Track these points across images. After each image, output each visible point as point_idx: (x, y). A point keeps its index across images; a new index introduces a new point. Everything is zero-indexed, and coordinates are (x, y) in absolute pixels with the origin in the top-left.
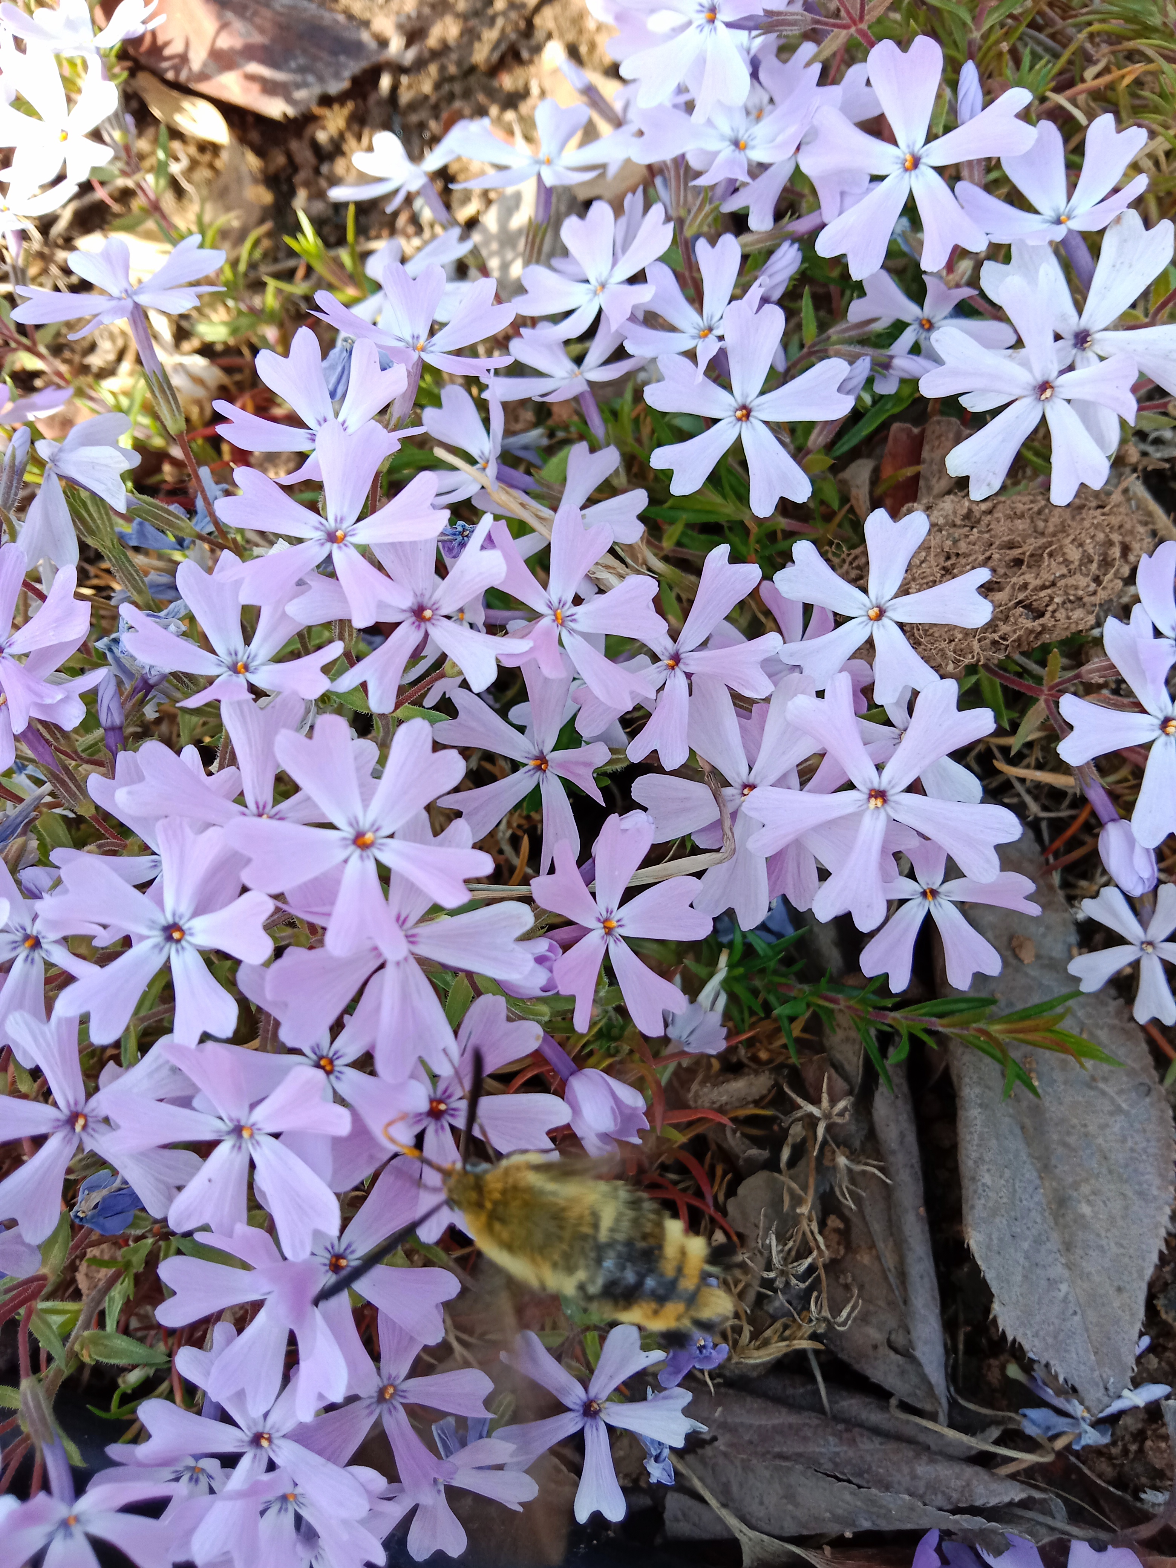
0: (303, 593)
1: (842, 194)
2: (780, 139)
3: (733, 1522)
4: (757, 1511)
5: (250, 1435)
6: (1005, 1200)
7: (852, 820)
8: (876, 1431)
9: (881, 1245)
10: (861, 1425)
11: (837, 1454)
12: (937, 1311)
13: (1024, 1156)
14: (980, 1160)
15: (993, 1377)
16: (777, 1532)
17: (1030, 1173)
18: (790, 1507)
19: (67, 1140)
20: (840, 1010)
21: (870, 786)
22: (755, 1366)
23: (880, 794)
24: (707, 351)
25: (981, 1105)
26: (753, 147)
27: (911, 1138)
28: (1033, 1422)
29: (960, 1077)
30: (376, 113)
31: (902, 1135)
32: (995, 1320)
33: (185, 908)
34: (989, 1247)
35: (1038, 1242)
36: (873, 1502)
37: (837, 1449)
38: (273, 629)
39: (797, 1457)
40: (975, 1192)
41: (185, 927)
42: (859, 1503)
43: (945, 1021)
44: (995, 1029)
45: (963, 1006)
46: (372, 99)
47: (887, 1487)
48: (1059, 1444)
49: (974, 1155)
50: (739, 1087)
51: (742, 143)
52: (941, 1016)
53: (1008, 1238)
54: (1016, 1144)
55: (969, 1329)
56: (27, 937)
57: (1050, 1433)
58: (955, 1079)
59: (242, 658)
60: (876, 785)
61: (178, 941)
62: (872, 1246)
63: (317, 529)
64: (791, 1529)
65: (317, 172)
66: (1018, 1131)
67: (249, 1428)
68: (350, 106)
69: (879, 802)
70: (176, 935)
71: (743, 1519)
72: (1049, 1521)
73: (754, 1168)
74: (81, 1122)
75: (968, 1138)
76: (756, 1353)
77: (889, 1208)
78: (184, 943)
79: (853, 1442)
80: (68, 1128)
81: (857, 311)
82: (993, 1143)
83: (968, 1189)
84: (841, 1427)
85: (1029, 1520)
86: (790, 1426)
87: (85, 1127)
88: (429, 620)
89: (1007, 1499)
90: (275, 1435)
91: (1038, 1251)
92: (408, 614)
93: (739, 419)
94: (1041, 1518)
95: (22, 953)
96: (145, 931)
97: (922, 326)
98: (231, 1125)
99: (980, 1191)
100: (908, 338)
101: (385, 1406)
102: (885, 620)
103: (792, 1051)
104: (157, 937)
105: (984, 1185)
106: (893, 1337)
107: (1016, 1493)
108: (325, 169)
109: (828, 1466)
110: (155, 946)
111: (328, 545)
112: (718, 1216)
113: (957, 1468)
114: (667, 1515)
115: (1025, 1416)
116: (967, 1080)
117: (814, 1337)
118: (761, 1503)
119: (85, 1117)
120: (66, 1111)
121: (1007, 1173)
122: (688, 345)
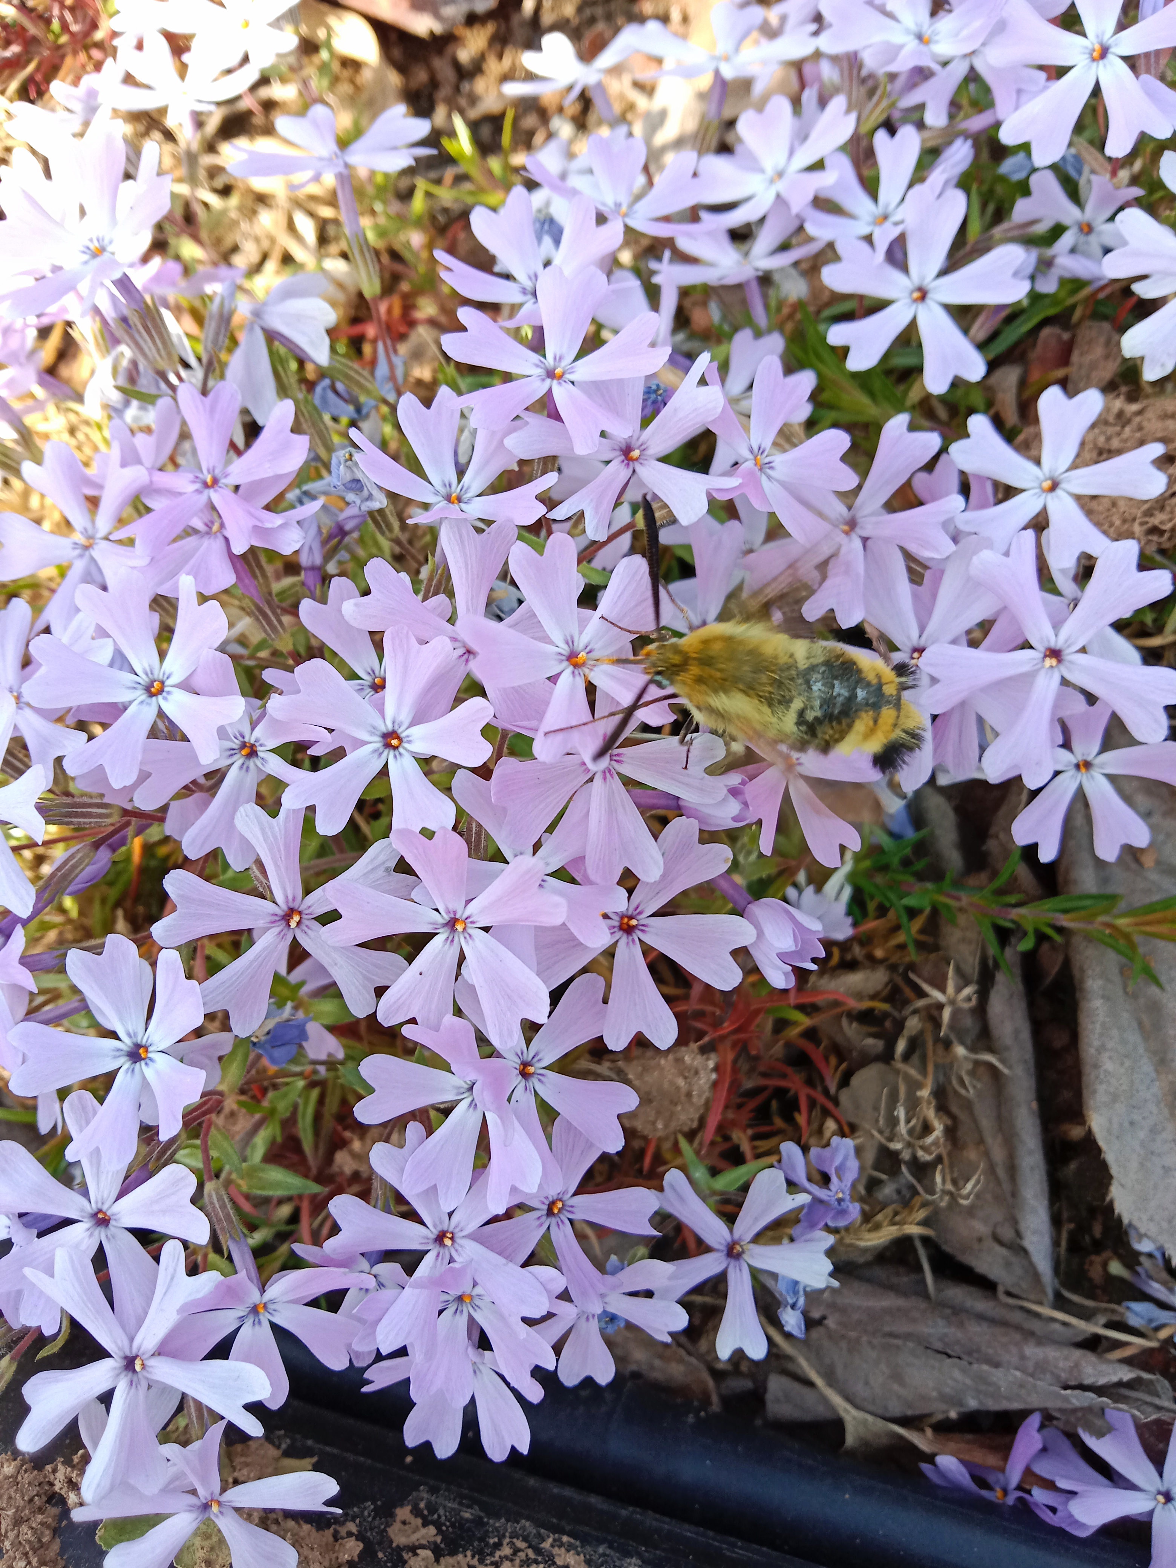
0: (520, 428)
1: (1019, 92)
2: (965, 33)
3: (837, 1400)
4: (860, 1390)
5: (436, 1232)
6: (1124, 1087)
7: (1025, 680)
8: (981, 1317)
9: (989, 1140)
10: (966, 1311)
11: (946, 1335)
12: (1046, 1202)
13: (1141, 1051)
14: (1102, 1048)
15: (1095, 1273)
16: (880, 1411)
17: (1147, 1066)
18: (896, 1387)
19: (281, 935)
20: (961, 909)
21: (1046, 645)
22: (866, 1250)
23: (1055, 653)
24: (884, 237)
25: (1103, 997)
26: (937, 42)
27: (1026, 1035)
28: (1137, 1314)
29: (1082, 970)
30: (520, 33)
31: (1017, 1032)
32: (1111, 1203)
33: (405, 717)
34: (1109, 1131)
35: (1154, 1131)
36: (982, 1379)
37: (946, 1330)
38: (486, 463)
39: (908, 1337)
40: (1097, 1077)
41: (403, 735)
42: (968, 1382)
43: (1069, 916)
44: (1121, 922)
45: (1088, 902)
46: (515, 20)
47: (997, 1365)
48: (1163, 1334)
49: (1096, 1043)
50: (855, 980)
51: (926, 37)
52: (1065, 911)
53: (1126, 1124)
54: (1134, 1037)
55: (1072, 1226)
56: (244, 745)
57: (1154, 1325)
58: (1076, 973)
59: (456, 490)
60: (1052, 644)
61: (396, 748)
62: (981, 1141)
63: (537, 366)
64: (896, 1409)
65: (457, 89)
66: (1135, 1024)
67: (435, 1226)
68: (490, 28)
69: (1054, 662)
70: (395, 742)
71: (848, 1399)
72: (1157, 1401)
73: (865, 1060)
74: (296, 918)
75: (1090, 1027)
76: (868, 1236)
77: (999, 1106)
78: (401, 750)
79: (961, 1325)
80: (283, 923)
81: (1022, 210)
82: (1115, 1032)
83: (1089, 1075)
84: (948, 1311)
85: (1137, 1400)
86: (899, 1309)
87: (299, 923)
88: (637, 459)
89: (1115, 1379)
90: (458, 1235)
91: (1154, 1140)
92: (618, 453)
93: (915, 301)
94: (1148, 1398)
95: (239, 760)
96: (365, 737)
97: (1081, 229)
98: (447, 918)
99: (1102, 1077)
100: (1067, 240)
101: (553, 1221)
102: (1059, 492)
103: (911, 948)
104: (376, 743)
105: (1105, 1071)
106: (999, 1230)
107: (1126, 1374)
108: (466, 86)
109: (939, 1346)
110: (375, 751)
111: (548, 381)
112: (830, 1105)
113: (1066, 1351)
114: (769, 1397)
115: (1128, 1308)
116: (1090, 972)
117: (925, 1223)
118: (867, 1383)
119: (300, 913)
120: (284, 907)
121: (1128, 1063)
122: (866, 231)
